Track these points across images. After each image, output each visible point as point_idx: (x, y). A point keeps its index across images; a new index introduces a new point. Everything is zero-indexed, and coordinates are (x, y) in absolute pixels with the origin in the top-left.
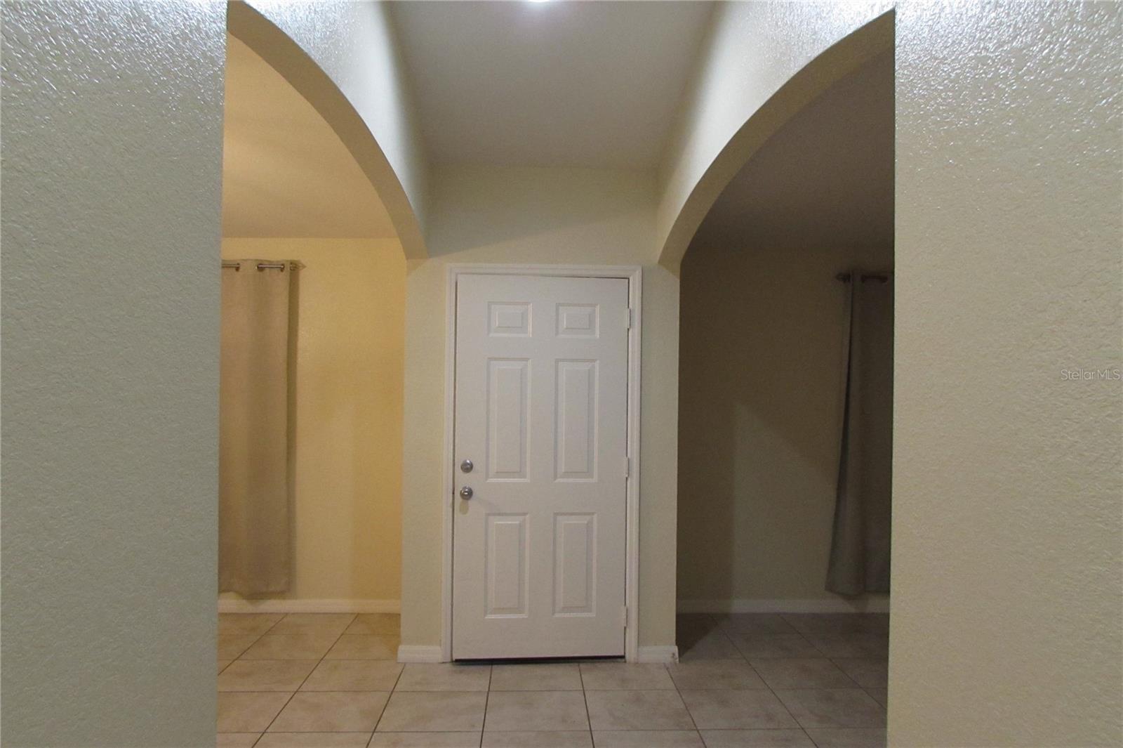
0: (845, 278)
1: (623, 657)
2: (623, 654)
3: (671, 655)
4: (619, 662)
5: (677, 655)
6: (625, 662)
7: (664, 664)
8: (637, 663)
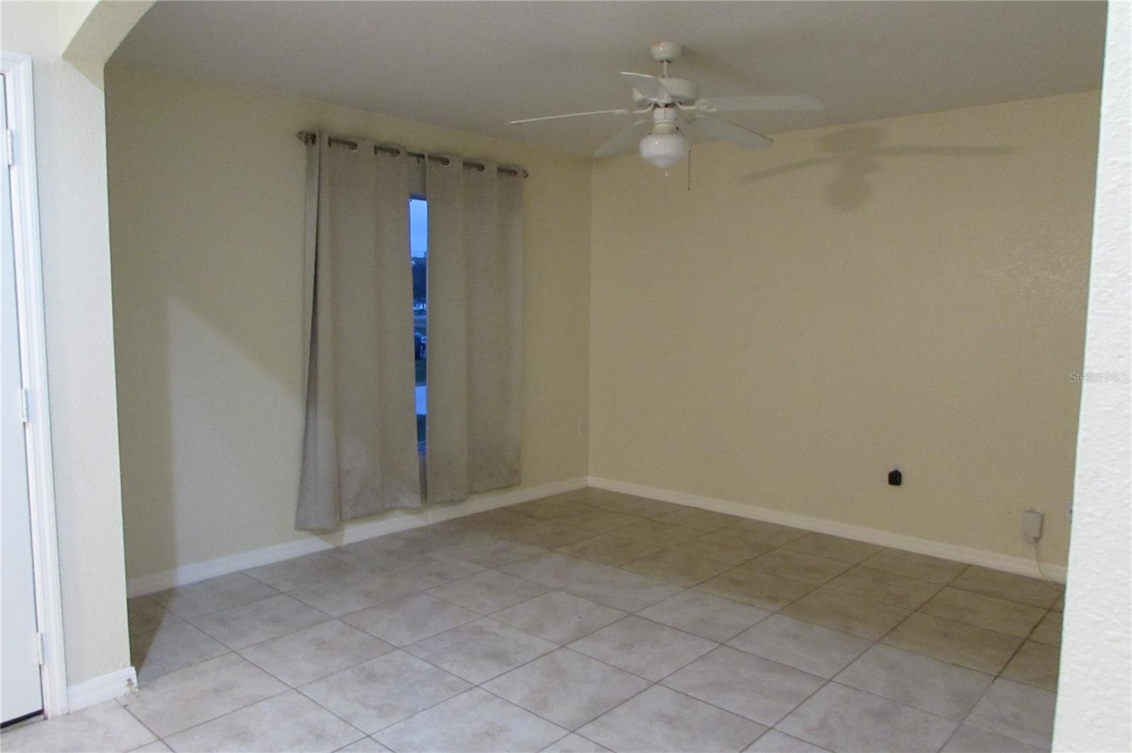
0: (310, 138)
1: (40, 712)
2: (39, 708)
3: (127, 683)
4: (34, 723)
5: (135, 680)
6: (45, 719)
7: (116, 699)
8: (69, 714)
